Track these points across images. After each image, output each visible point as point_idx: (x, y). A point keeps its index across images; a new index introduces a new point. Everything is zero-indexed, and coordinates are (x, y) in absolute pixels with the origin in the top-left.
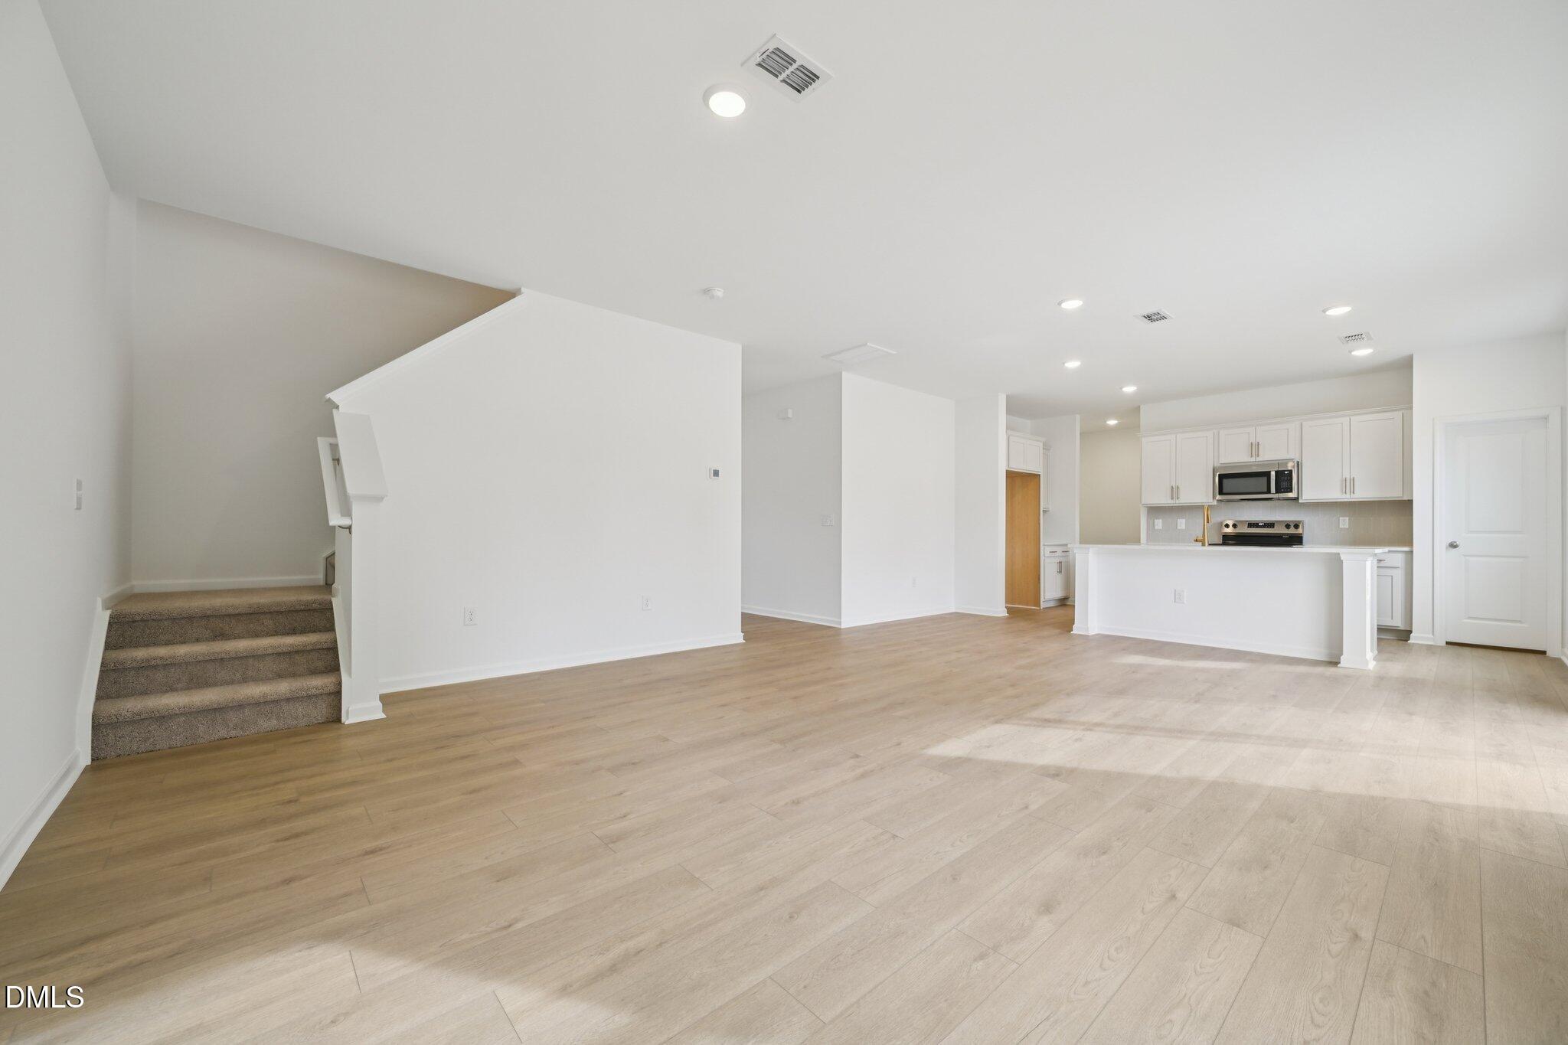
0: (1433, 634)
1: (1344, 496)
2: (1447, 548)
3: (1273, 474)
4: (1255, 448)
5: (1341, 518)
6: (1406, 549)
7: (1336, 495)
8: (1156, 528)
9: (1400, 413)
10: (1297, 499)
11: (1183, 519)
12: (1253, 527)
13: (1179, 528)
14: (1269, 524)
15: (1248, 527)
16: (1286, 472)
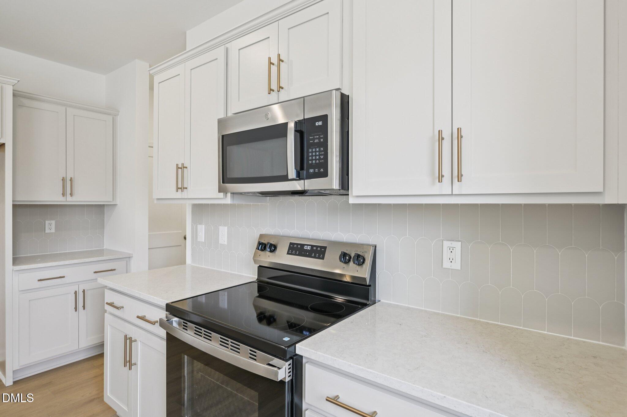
1: (437, 189)
5: (445, 242)
7: (419, 186)
8: (198, 239)
11: (225, 226)
12: (296, 252)
13: (221, 242)
14: (319, 249)
15: (288, 253)
16: (317, 124)
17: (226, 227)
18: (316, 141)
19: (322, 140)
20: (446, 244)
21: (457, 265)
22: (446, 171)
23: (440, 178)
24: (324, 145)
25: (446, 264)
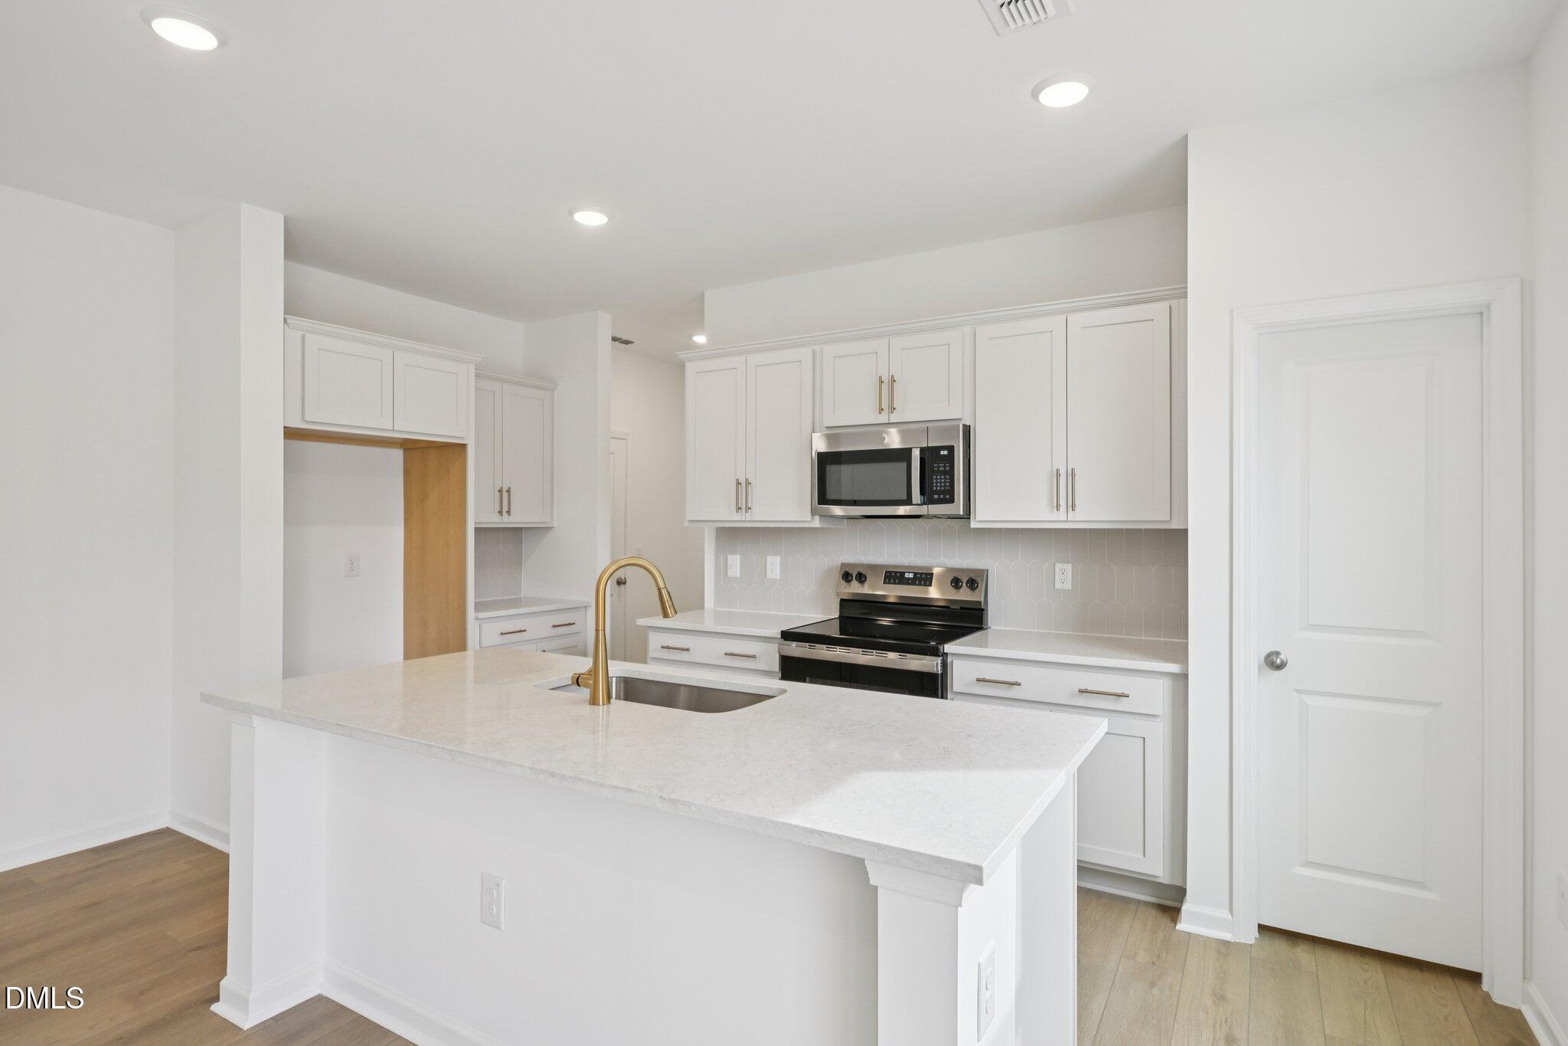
0: (1231, 910)
1: (1055, 516)
2: (1260, 668)
3: (916, 454)
4: (887, 387)
5: (1057, 564)
6: (1174, 668)
7: (1040, 514)
8: (730, 574)
9: (1164, 305)
10: (967, 515)
11: (777, 555)
12: (895, 581)
13: (769, 575)
14: (924, 576)
15: (884, 583)
16: (942, 453)
17: (779, 557)
18: (941, 469)
19: (947, 468)
20: (1058, 566)
21: (1068, 586)
22: (1063, 503)
23: (1058, 507)
24: (951, 473)
25: (1058, 586)
